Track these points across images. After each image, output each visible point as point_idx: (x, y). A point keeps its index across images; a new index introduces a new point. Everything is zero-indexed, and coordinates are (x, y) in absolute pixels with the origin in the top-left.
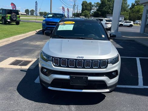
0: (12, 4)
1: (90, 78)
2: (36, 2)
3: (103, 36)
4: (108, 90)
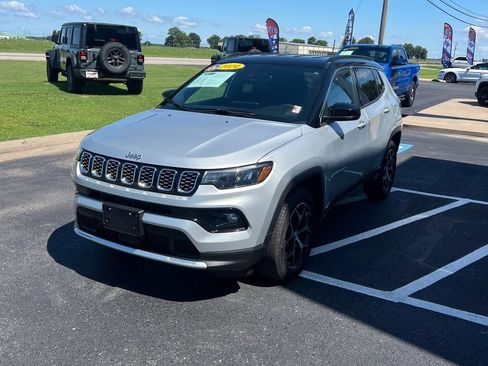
0: (271, 23)
1: (149, 218)
2: (352, 12)
3: (297, 110)
4: (202, 265)
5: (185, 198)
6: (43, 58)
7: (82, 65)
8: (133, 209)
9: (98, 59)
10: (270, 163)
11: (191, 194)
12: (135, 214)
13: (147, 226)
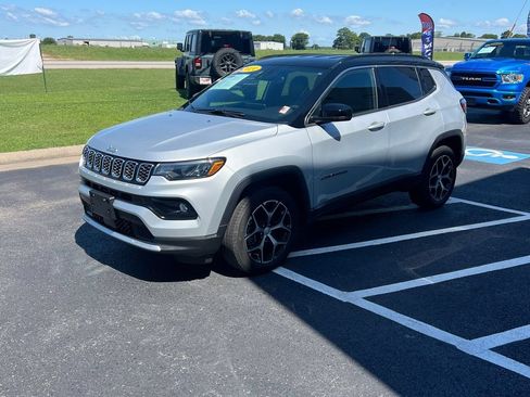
3: (285, 110)
4: (158, 248)
5: (140, 187)
6: (172, 65)
7: (197, 71)
8: (106, 196)
9: (211, 65)
10: (224, 159)
11: (144, 184)
12: (108, 201)
13: (117, 211)
